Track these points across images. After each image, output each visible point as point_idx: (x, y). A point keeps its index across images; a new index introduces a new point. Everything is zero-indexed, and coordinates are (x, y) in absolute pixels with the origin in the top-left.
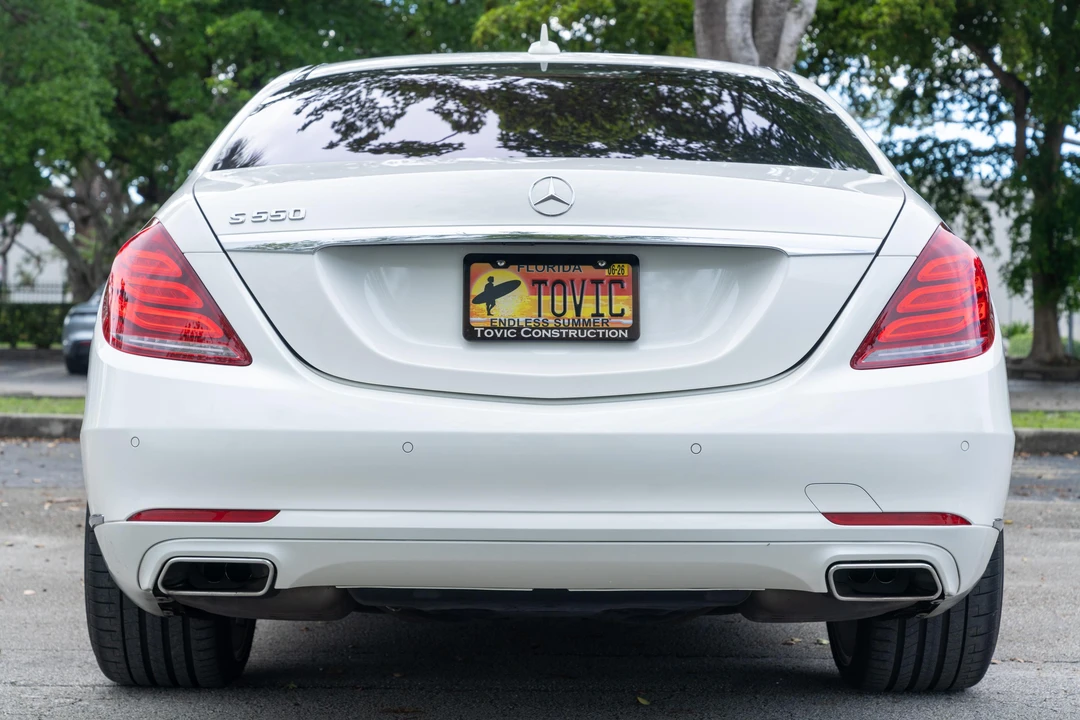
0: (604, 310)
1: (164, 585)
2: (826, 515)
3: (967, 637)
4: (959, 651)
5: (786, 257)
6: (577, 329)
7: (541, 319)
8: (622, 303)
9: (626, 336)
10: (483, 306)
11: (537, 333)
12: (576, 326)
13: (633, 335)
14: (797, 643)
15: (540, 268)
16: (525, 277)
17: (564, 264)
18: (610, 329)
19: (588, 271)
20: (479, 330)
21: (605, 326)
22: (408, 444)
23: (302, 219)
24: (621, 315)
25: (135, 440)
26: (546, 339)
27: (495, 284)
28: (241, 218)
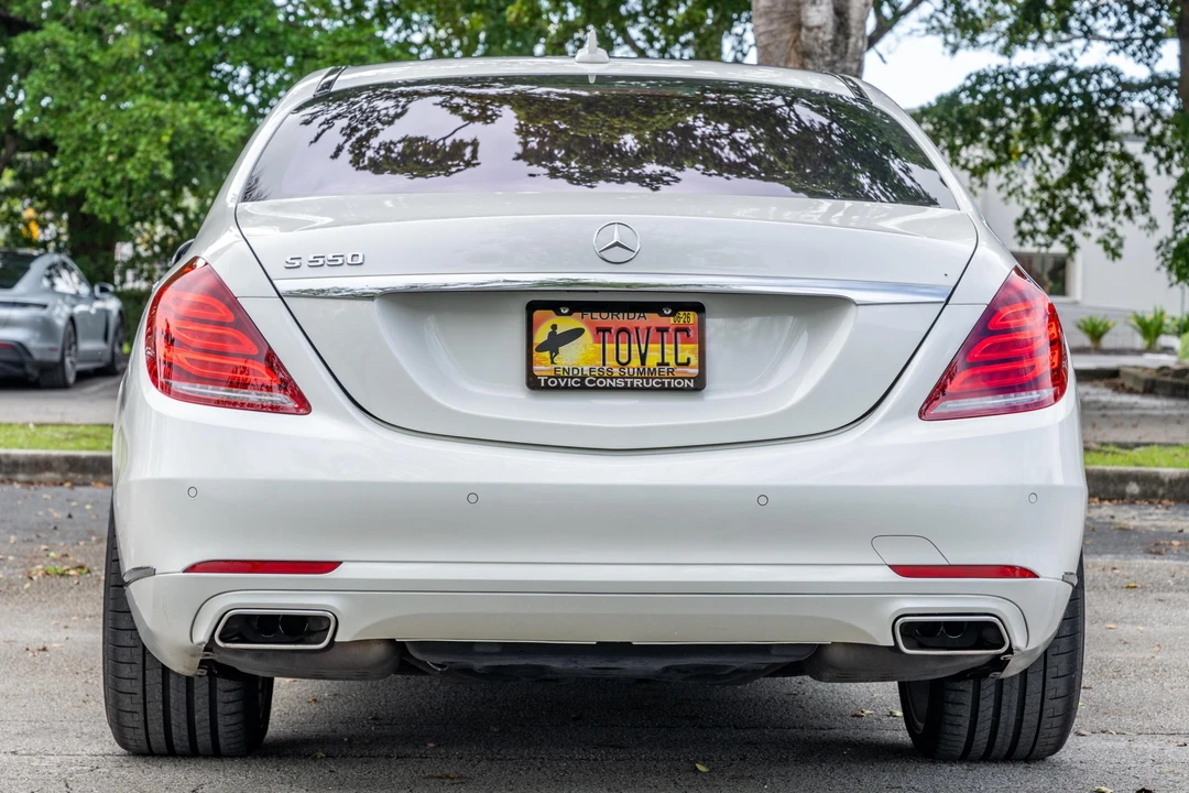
0: (670, 359)
1: (222, 638)
2: (895, 568)
3: (1046, 700)
4: (1037, 715)
5: (854, 307)
6: (642, 378)
7: (605, 368)
8: (688, 351)
9: (692, 385)
10: (547, 354)
11: (601, 383)
12: (641, 374)
13: (698, 385)
14: (868, 715)
15: (604, 315)
16: (589, 324)
17: (629, 311)
18: (675, 379)
19: (653, 320)
20: (543, 379)
21: (670, 375)
22: (473, 495)
23: (361, 264)
24: (687, 364)
25: (192, 491)
26: (611, 388)
27: (558, 332)
28: (297, 263)
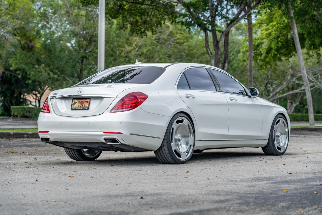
2: (103, 132)
8: (87, 104)
10: (73, 105)
12: (82, 108)
13: (88, 109)
16: (78, 101)
17: (82, 99)
19: (85, 100)
20: (72, 108)
21: (85, 108)
22: (60, 123)
23: (57, 94)
24: (87, 106)
26: (79, 109)
27: (75, 102)
28: (53, 94)
